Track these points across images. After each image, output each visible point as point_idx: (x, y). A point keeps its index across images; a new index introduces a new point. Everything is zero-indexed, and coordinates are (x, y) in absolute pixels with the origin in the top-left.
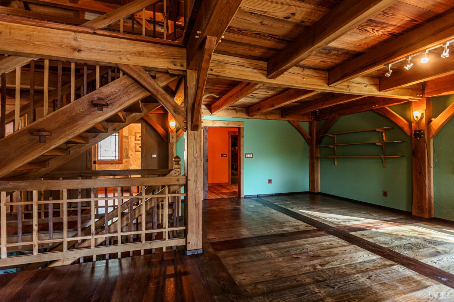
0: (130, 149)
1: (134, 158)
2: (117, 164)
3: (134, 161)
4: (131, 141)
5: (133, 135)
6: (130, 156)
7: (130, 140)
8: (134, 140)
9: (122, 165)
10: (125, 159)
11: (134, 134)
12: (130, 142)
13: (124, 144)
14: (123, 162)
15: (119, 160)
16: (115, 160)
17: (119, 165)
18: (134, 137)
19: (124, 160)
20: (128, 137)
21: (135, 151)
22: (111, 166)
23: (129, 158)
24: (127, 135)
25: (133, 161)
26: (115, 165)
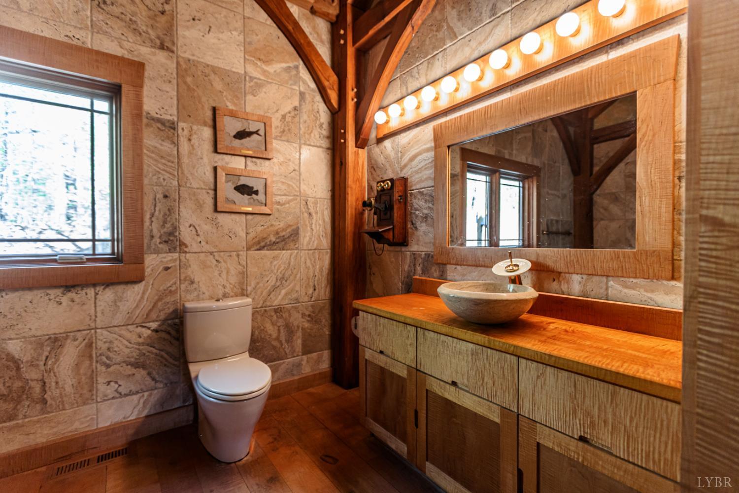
0: (184, 194)
1: (207, 248)
2: (108, 284)
3: (211, 260)
4: (190, 153)
5: (205, 124)
6: (186, 234)
7: (185, 147)
8: (207, 146)
9: (139, 288)
10: (157, 252)
11: (209, 114)
12: (185, 160)
13: (150, 165)
14: (148, 271)
15: (116, 258)
16: (94, 258)
17: (120, 288)
18: (207, 132)
19: (151, 261)
20: (173, 126)
21: (216, 210)
22: (65, 300)
23: (182, 244)
24: (171, 114)
25: (204, 266)
26: (91, 292)
